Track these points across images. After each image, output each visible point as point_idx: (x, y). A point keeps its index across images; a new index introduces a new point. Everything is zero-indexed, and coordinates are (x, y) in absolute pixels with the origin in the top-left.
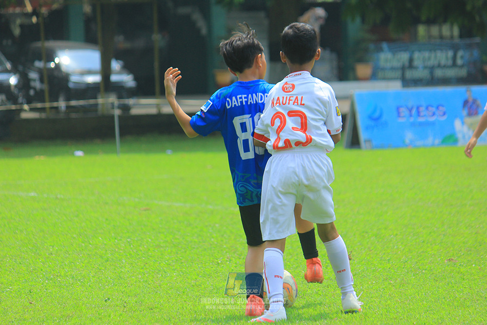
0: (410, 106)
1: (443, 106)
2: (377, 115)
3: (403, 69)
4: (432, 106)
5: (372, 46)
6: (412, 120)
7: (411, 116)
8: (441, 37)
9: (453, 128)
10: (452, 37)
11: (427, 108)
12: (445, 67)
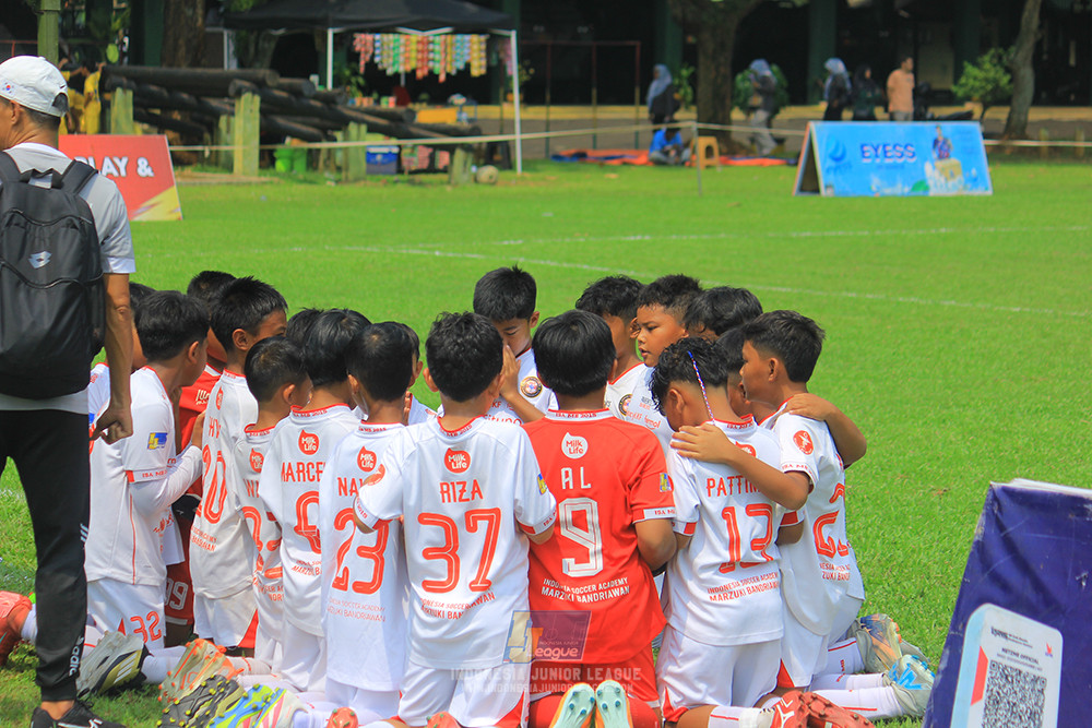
0: (875, 145)
2: (839, 154)
6: (878, 161)
9: (923, 173)
11: (895, 147)
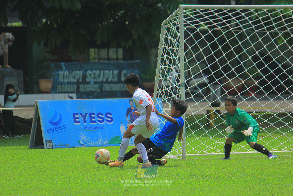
1: (111, 114)
3: (78, 83)
4: (102, 115)
5: (52, 65)
7: (85, 122)
8: (109, 59)
10: (117, 59)
12: (111, 82)
